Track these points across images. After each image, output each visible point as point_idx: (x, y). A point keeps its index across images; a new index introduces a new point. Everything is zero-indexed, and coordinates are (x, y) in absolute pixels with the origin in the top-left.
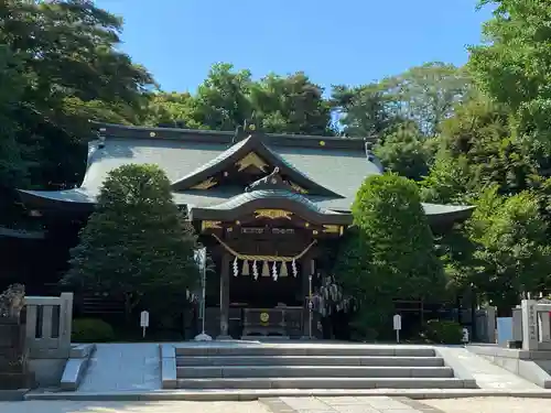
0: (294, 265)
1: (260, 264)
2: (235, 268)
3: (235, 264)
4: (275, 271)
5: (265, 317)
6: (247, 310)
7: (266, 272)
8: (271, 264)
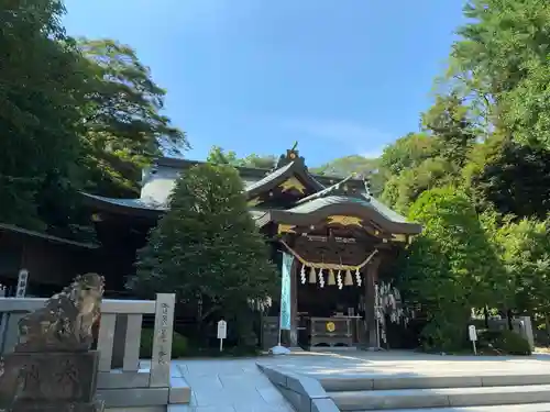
0: (358, 274)
1: (326, 273)
2: (303, 275)
3: (303, 271)
4: (340, 281)
5: (331, 327)
6: (313, 319)
7: (331, 281)
8: (336, 272)
